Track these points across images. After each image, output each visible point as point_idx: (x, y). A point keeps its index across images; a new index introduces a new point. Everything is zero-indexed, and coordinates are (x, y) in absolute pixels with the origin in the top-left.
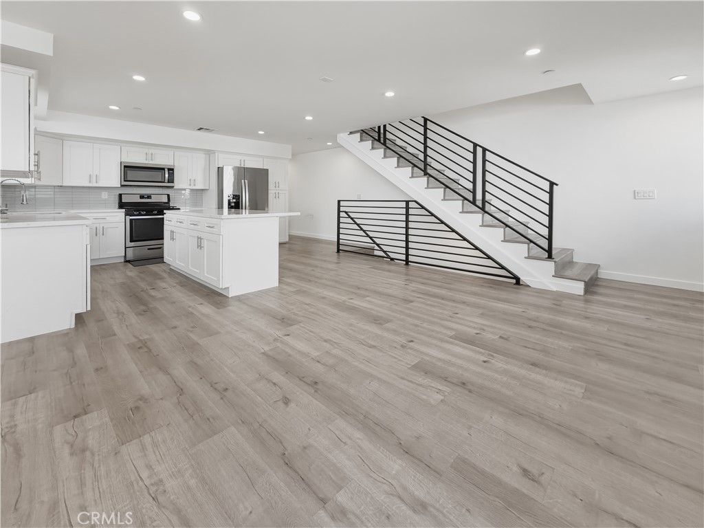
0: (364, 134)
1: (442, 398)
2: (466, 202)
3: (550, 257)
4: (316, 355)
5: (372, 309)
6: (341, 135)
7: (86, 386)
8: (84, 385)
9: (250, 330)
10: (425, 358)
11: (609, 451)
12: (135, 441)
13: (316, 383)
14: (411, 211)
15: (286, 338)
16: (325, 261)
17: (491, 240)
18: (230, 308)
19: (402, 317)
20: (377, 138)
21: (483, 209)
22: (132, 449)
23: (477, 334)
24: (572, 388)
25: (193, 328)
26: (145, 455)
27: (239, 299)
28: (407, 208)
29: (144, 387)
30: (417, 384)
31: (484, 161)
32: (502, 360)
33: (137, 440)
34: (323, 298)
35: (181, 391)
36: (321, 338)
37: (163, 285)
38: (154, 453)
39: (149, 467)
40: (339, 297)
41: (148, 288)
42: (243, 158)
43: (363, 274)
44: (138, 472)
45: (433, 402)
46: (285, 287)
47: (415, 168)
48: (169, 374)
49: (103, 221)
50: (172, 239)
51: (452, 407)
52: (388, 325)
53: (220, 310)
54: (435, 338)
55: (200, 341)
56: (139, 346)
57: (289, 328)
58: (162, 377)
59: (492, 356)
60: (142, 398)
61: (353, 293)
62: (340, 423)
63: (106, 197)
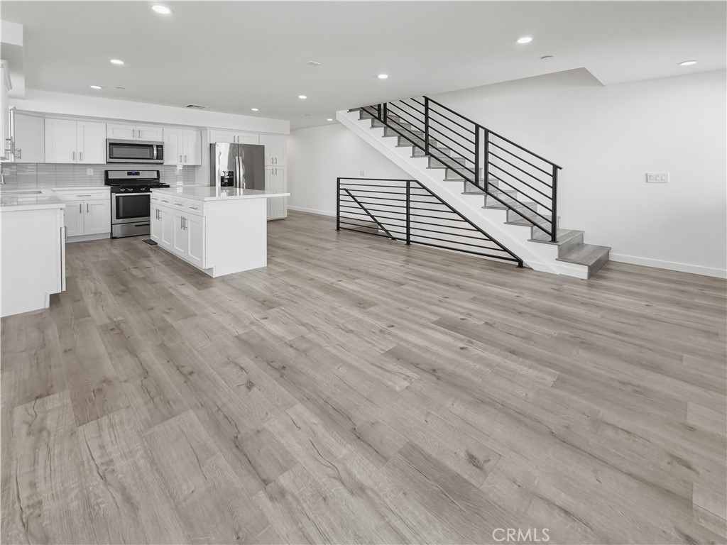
0: (364, 112)
1: (408, 384)
2: (468, 182)
3: (554, 240)
4: (290, 339)
5: (359, 292)
6: (340, 112)
7: (52, 367)
8: (50, 367)
9: (228, 313)
10: (402, 343)
11: (562, 440)
12: (92, 422)
13: (284, 367)
14: (412, 191)
15: (263, 321)
16: (321, 239)
17: (494, 221)
18: (212, 289)
19: (389, 300)
20: (377, 116)
21: (486, 190)
22: (88, 430)
23: (462, 319)
24: (545, 376)
25: (170, 309)
26: (100, 436)
27: (224, 280)
28: (408, 187)
29: (109, 370)
30: (387, 371)
31: (487, 142)
32: (480, 347)
33: (95, 422)
34: (311, 279)
35: (146, 373)
36: (299, 321)
37: (147, 264)
38: (110, 433)
39: (102, 447)
40: (328, 279)
41: (131, 267)
42: (237, 134)
43: (359, 254)
44: (90, 452)
45: (398, 389)
46: (273, 267)
47: (417, 148)
48: (137, 356)
49: (87, 198)
50: (158, 217)
51: (416, 394)
52: (372, 309)
53: (202, 291)
54: (417, 323)
55: (174, 324)
56: (111, 328)
57: (269, 311)
58: (129, 360)
59: (472, 342)
60: (107, 381)
61: (344, 274)
62: (300, 408)
63: (92, 174)
